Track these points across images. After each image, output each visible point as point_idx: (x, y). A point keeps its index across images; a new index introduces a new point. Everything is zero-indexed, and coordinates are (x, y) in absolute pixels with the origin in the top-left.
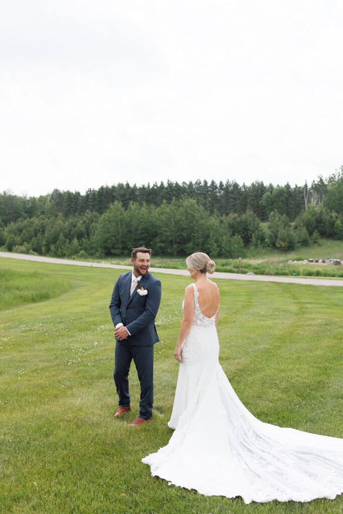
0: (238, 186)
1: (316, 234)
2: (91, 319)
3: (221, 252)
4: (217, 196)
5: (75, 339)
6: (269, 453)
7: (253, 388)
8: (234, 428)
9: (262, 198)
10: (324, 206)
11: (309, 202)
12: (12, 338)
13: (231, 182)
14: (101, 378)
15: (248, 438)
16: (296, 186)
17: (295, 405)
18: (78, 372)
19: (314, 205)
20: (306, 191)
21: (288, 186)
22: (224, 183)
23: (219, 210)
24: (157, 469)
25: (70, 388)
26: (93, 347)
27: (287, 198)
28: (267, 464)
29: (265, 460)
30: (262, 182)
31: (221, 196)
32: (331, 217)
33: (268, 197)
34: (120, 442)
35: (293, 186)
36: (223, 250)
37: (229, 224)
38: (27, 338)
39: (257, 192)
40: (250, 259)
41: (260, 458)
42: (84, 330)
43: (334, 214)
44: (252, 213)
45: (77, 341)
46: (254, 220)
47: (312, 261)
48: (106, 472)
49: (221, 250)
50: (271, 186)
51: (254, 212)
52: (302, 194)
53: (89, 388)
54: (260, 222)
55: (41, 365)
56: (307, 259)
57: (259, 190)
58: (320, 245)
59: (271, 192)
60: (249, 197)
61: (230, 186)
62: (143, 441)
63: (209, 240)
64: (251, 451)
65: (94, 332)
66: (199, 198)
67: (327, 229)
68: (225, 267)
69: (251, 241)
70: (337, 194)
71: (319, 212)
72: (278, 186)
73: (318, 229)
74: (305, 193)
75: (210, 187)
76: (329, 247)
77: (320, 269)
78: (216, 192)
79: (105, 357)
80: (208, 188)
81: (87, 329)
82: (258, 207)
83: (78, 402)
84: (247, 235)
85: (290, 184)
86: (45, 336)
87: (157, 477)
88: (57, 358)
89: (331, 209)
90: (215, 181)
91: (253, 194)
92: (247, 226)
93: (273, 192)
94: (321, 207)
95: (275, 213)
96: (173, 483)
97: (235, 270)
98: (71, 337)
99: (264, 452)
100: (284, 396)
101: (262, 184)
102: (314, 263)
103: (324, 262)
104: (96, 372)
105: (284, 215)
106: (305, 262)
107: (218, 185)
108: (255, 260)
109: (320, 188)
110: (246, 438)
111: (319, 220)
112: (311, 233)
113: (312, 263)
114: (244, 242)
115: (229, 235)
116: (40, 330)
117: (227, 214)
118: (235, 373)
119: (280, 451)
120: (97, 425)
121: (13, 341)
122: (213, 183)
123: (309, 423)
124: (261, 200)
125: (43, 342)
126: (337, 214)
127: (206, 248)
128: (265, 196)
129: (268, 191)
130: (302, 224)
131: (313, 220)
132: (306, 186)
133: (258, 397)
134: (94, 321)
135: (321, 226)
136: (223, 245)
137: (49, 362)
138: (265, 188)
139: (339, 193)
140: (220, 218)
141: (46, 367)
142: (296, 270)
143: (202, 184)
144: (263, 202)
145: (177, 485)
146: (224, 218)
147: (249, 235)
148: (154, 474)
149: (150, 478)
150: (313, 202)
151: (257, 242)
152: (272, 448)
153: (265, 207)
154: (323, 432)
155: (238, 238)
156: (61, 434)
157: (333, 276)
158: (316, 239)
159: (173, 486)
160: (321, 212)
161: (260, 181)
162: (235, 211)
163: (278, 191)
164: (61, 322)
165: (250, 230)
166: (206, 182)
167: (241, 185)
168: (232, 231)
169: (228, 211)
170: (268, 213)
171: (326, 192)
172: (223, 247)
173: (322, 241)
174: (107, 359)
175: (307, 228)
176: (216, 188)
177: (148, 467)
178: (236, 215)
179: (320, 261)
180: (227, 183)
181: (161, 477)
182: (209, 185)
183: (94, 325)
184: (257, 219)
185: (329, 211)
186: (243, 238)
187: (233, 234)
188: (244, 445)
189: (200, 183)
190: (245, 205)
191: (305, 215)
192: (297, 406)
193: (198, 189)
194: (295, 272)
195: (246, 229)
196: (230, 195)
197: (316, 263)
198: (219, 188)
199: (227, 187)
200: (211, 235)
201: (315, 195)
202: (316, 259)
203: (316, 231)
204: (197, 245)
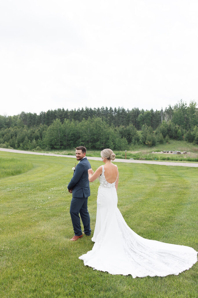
1: (167, 137)
2: (45, 185)
3: (115, 147)
4: (113, 116)
5: (38, 195)
6: (144, 253)
7: (135, 221)
8: (126, 241)
9: (138, 117)
10: (172, 121)
11: (164, 119)
12: (3, 195)
13: (121, 108)
14: (54, 216)
15: (133, 245)
16: (157, 110)
17: (157, 229)
18: (41, 213)
19: (166, 121)
20: (162, 113)
21: (152, 111)
22: (117, 109)
23: (114, 124)
24: (87, 262)
25: (38, 221)
26: (48, 200)
27: (152, 117)
28: (144, 259)
29: (142, 257)
30: (138, 108)
31: (115, 116)
32: (176, 128)
33: (141, 116)
34: (67, 249)
35: (155, 111)
36: (117, 146)
37: (120, 132)
38: (11, 195)
39: (135, 114)
40: (131, 151)
41: (140, 256)
42: (42, 191)
43: (177, 126)
44: (133, 126)
45: (39, 197)
46: (133, 130)
47: (165, 152)
48: (61, 264)
49: (115, 146)
50: (143, 110)
51: (134, 125)
52: (160, 115)
53: (47, 222)
54: (137, 130)
55: (20, 209)
56: (162, 151)
57: (136, 112)
58: (169, 143)
59: (143, 114)
60: (131, 117)
62: (78, 248)
63: (109, 140)
64: (135, 252)
65: (48, 192)
66: (103, 117)
67: (173, 135)
68: (118, 156)
69: (132, 141)
70: (179, 115)
71: (169, 125)
72: (147, 110)
74: (161, 115)
75: (109, 111)
76: (174, 144)
77: (170, 157)
78: (112, 114)
79: (55, 205)
81: (44, 190)
82: (136, 122)
83: (42, 229)
84: (129, 138)
85: (153, 109)
86: (21, 194)
87: (87, 266)
88: (28, 206)
89: (176, 123)
91: (133, 115)
92: (130, 133)
93: (144, 114)
94: (170, 122)
95: (145, 125)
96: (96, 269)
97: (123, 157)
98: (35, 194)
99: (142, 252)
100: (152, 224)
101: (138, 109)
102: (166, 153)
103: (172, 152)
104: (51, 213)
105: (150, 127)
106: (162, 152)
108: (134, 151)
109: (169, 111)
110: (132, 245)
111: (169, 129)
112: (164, 137)
113: (165, 153)
114: (128, 142)
115: (120, 137)
116: (18, 191)
117: (119, 126)
118: (125, 213)
119: (150, 252)
120: (54, 240)
121: (3, 197)
122: (111, 108)
123: (164, 238)
124: (137, 118)
125: (20, 197)
126: (178, 126)
127: (107, 145)
128: (139, 116)
129: (141, 113)
130: (160, 132)
131: (166, 129)
132: (162, 110)
133: (138, 225)
134: (47, 186)
135: (170, 133)
136: (116, 143)
137: (24, 207)
138: (139, 111)
139: (180, 115)
140: (115, 128)
141: (23, 211)
142: (156, 157)
143: (105, 109)
144: (138, 119)
145: (98, 270)
146: (117, 128)
147: (131, 138)
148: (85, 264)
149: (84, 266)
150: (166, 119)
151: (135, 141)
152: (146, 251)
153: (139, 122)
154: (172, 242)
155: (125, 140)
156: (35, 245)
157: (177, 160)
158: (167, 140)
159: (96, 270)
160: (170, 125)
161: (137, 108)
162: (123, 125)
163: (147, 113)
164: (29, 186)
165: (131, 135)
166: (107, 108)
167: (126, 110)
168: (121, 135)
169: (119, 124)
170: (141, 125)
171: (173, 114)
172: (116, 145)
173: (171, 141)
174: (56, 206)
175: (162, 134)
176: (113, 111)
177: (82, 261)
178: (124, 127)
179: (170, 152)
180: (119, 108)
181: (89, 266)
182: (108, 109)
183: (48, 188)
184: (135, 129)
185: (174, 124)
186: (127, 139)
187: (122, 137)
188: (131, 250)
190: (129, 121)
191: (161, 127)
192: (158, 230)
193: (102, 112)
194: (156, 158)
195: (129, 134)
196: (120, 115)
197: (168, 153)
198: (114, 111)
199: (119, 111)
200: (110, 137)
201: (167, 116)
202: (167, 151)
203: (167, 135)
204: (102, 143)
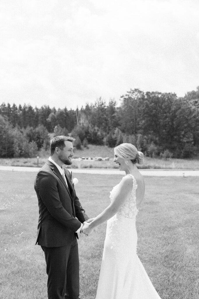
0: (32, 108)
1: (85, 141)
3: (22, 154)
4: (17, 115)
9: (49, 117)
10: (89, 123)
11: (79, 120)
13: (27, 105)
16: (71, 109)
19: (83, 122)
20: (78, 113)
21: (66, 109)
22: (22, 106)
23: (19, 124)
27: (65, 117)
30: (49, 106)
31: (20, 115)
32: (95, 130)
33: (53, 116)
35: (69, 109)
36: (23, 152)
37: (27, 134)
39: (45, 113)
40: (42, 158)
43: (96, 128)
44: (43, 127)
46: (44, 132)
47: (84, 159)
49: (21, 152)
50: (55, 110)
52: (75, 115)
54: (48, 132)
56: (81, 158)
57: (47, 111)
58: (88, 148)
59: (55, 113)
60: (40, 116)
61: (26, 108)
63: (14, 145)
66: (5, 115)
67: (92, 138)
68: (26, 164)
69: (43, 146)
70: (97, 115)
71: (87, 127)
72: (59, 109)
73: (86, 138)
74: (77, 114)
75: (12, 108)
76: (94, 150)
78: (16, 112)
80: (10, 109)
82: (46, 123)
84: (39, 141)
85: (67, 108)
89: (94, 125)
90: (15, 104)
91: (43, 114)
92: (39, 135)
93: (56, 113)
94: (87, 124)
95: (58, 127)
97: (34, 165)
101: (49, 107)
102: (85, 160)
103: (92, 159)
105: (65, 128)
106: (80, 159)
107: (18, 107)
108: (46, 158)
109: (87, 111)
111: (87, 132)
112: (82, 140)
114: (38, 146)
115: (28, 141)
117: (25, 128)
122: (14, 105)
124: (48, 118)
126: (98, 128)
127: (11, 151)
128: (50, 115)
129: (52, 112)
130: (76, 134)
131: (83, 132)
132: (77, 109)
135: (88, 136)
136: (23, 148)
138: (50, 110)
139: (99, 115)
140: (20, 130)
143: (7, 106)
144: (49, 119)
146: (23, 130)
147: (41, 142)
151: (47, 146)
153: (50, 123)
155: (33, 144)
157: (101, 168)
158: (86, 144)
160: (88, 127)
161: (47, 105)
162: (30, 125)
163: (59, 113)
165: (42, 139)
166: (9, 105)
167: (34, 108)
168: (29, 139)
169: (25, 125)
170: (53, 127)
171: (90, 113)
172: (23, 150)
173: (90, 146)
175: (80, 137)
176: (16, 109)
178: (32, 128)
179: (90, 158)
180: (25, 106)
182: (11, 106)
184: (46, 131)
185: (93, 126)
186: (37, 143)
187: (30, 141)
189: (5, 105)
190: (37, 121)
191: (78, 128)
193: (3, 110)
195: (38, 138)
196: (27, 114)
197: (87, 160)
198: (19, 109)
199: (24, 109)
200: (15, 141)
201: (83, 116)
202: (87, 158)
203: (85, 139)
204: (5, 149)
